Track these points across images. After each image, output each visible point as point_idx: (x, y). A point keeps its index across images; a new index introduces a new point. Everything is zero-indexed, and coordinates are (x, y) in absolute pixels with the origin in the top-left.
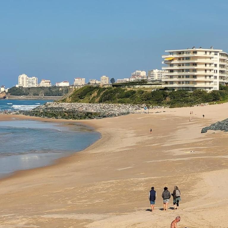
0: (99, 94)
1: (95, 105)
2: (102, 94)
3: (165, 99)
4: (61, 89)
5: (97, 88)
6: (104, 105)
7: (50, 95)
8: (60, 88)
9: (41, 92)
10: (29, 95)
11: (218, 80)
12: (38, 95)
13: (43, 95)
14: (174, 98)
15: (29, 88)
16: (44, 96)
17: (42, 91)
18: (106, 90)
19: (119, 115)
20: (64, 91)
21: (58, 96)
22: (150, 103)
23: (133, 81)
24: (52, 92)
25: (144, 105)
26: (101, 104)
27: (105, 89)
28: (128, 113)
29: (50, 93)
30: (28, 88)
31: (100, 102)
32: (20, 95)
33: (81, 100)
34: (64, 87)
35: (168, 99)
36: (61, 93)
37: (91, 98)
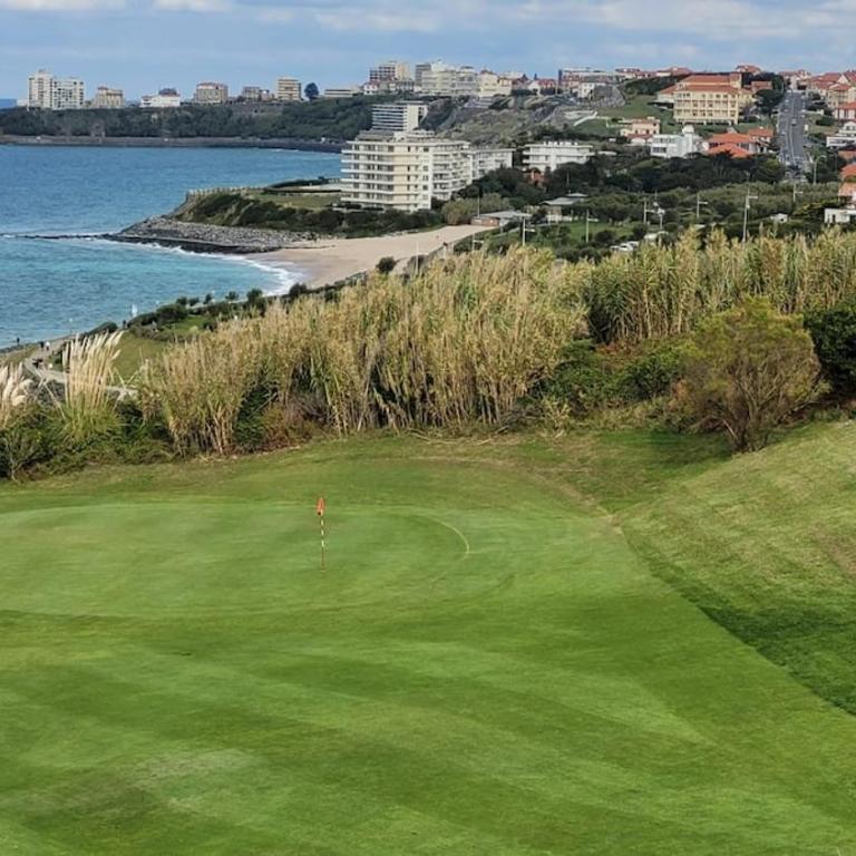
0: (239, 208)
1: (232, 230)
2: (243, 210)
3: (341, 224)
4: (155, 116)
5: (236, 198)
6: (246, 230)
7: (126, 135)
8: (153, 112)
9: (97, 125)
10: (62, 134)
11: (429, 193)
12: (87, 134)
13: (103, 134)
14: (354, 222)
15: (60, 114)
16: (106, 136)
17: (99, 123)
18: (251, 204)
19: (265, 251)
20: (165, 124)
21: (148, 136)
22: (316, 231)
23: (371, 93)
24: (129, 124)
25: (307, 233)
26: (242, 229)
27: (248, 202)
28: (280, 248)
29: (123, 129)
30: (58, 111)
31: (240, 225)
32: (34, 134)
33: (209, 219)
34: (166, 110)
35: (345, 225)
36: (156, 127)
37: (226, 216)
